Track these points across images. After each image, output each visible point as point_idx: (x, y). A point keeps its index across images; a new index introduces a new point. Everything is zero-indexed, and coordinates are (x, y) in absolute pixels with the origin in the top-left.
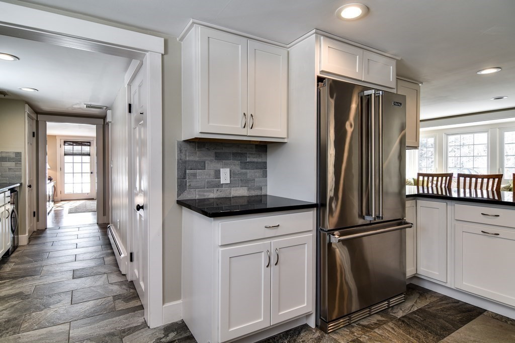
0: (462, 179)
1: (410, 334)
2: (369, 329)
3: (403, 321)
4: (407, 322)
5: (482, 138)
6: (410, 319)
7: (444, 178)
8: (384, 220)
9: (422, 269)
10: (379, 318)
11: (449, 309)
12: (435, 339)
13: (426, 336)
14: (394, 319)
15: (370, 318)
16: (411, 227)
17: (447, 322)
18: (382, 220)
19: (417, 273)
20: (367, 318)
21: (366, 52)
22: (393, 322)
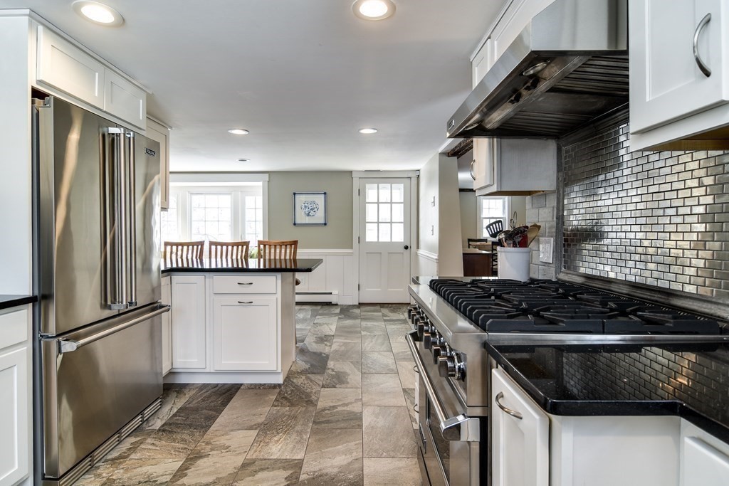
0: (213, 247)
1: (174, 440)
2: (122, 460)
3: (164, 431)
4: (166, 430)
5: (226, 201)
6: (170, 424)
7: (195, 247)
8: (138, 306)
9: (179, 360)
10: (133, 439)
11: (209, 397)
12: (201, 433)
13: (192, 435)
14: (152, 432)
15: (121, 446)
16: (168, 310)
17: (210, 410)
18: (136, 307)
19: (172, 368)
20: (117, 447)
21: (108, 71)
22: (152, 436)
